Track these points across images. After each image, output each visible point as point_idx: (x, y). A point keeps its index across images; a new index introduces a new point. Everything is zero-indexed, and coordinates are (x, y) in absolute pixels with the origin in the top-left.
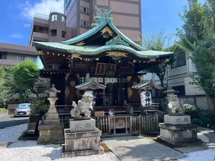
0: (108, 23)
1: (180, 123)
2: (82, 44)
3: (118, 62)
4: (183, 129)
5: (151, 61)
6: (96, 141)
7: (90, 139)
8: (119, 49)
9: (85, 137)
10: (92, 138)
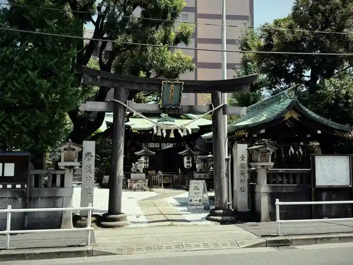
7: (142, 184)
9: (139, 182)
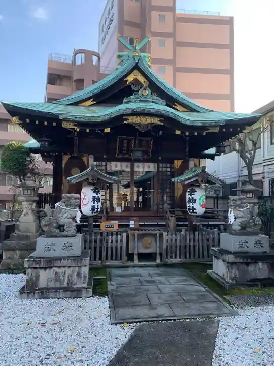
0: (137, 63)
1: (245, 249)
2: (91, 103)
3: (158, 135)
4: (249, 261)
5: (208, 131)
6: (79, 275)
7: (69, 271)
8: (146, 111)
9: (59, 267)
10: (71, 269)
